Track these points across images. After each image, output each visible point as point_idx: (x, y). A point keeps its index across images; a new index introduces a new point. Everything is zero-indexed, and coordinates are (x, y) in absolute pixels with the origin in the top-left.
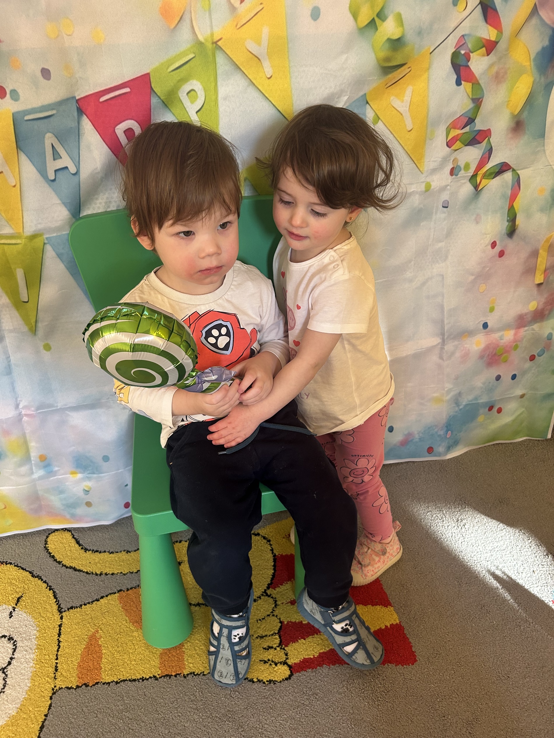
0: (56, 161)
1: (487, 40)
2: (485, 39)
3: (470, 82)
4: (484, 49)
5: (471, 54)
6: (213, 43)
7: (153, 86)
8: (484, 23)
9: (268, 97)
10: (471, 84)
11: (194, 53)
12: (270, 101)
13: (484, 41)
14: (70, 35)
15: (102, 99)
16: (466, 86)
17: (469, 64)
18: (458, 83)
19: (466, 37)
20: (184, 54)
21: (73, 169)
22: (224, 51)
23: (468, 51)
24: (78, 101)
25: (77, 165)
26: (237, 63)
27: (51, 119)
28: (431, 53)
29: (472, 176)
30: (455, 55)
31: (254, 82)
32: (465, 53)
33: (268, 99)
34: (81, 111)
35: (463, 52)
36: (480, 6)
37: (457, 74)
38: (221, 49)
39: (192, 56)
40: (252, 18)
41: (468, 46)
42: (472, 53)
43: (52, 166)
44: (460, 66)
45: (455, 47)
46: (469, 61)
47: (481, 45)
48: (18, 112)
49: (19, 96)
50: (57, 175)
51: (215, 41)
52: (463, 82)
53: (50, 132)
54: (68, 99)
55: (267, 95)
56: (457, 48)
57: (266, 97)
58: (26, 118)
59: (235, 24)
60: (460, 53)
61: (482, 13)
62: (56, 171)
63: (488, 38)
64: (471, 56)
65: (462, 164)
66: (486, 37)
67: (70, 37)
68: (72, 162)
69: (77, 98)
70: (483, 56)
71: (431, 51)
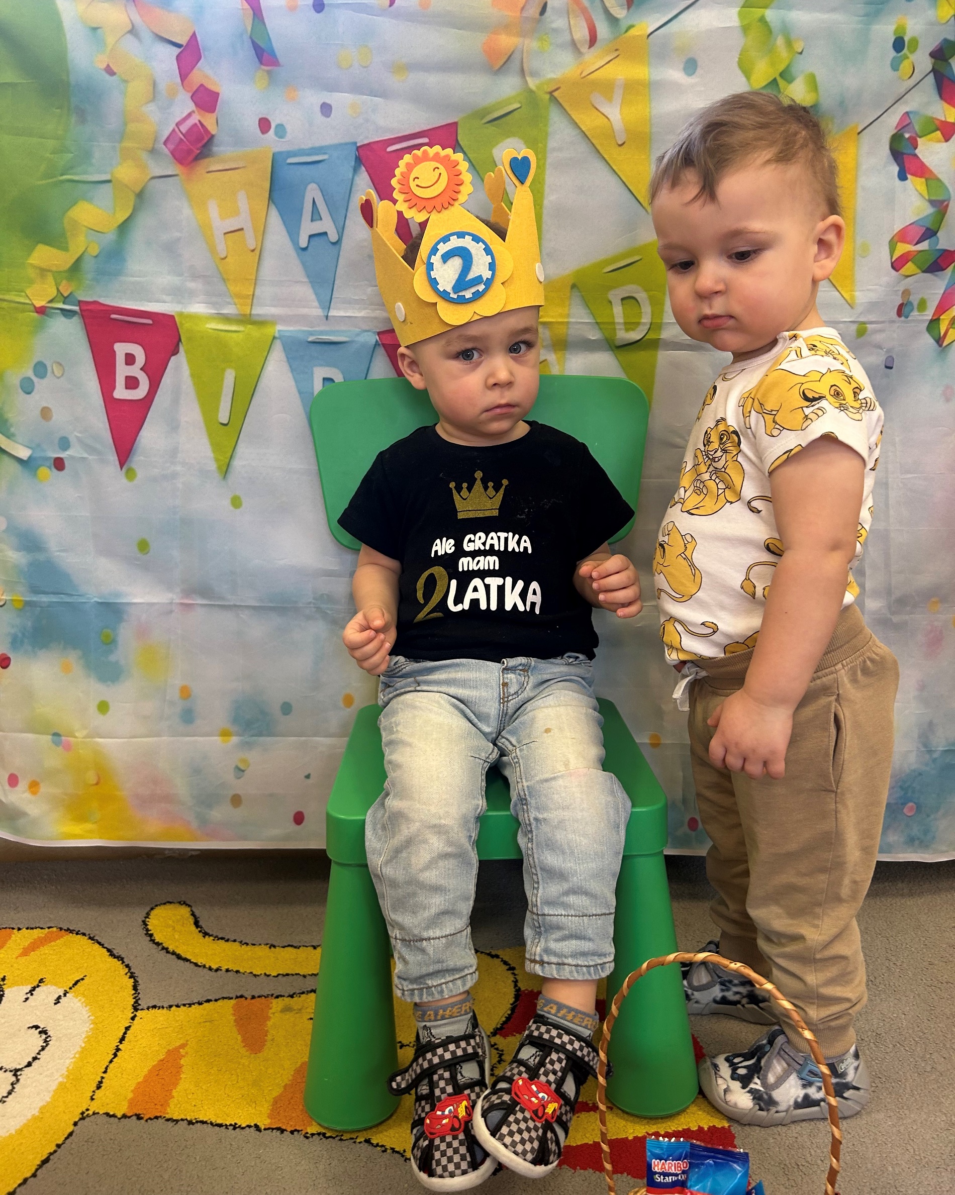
0: (314, 223)
1: (942, 121)
2: (938, 120)
3: (921, 177)
4: (938, 133)
5: (919, 139)
6: (547, 93)
7: (459, 138)
8: (937, 98)
9: (616, 170)
10: (923, 180)
11: (520, 102)
12: (619, 176)
13: (937, 122)
14: (365, 67)
15: (390, 149)
16: (915, 184)
17: (917, 151)
18: (902, 177)
19: (911, 116)
20: (508, 101)
21: (333, 236)
22: (561, 104)
23: (914, 135)
24: (358, 148)
25: (340, 230)
26: (577, 121)
27: (320, 165)
28: (859, 133)
29: (931, 321)
30: (896, 139)
31: (599, 147)
32: (909, 138)
33: (617, 174)
34: (359, 160)
35: (907, 135)
36: (932, 75)
37: (898, 165)
38: (558, 101)
39: (519, 105)
40: (603, 66)
41: (914, 128)
42: (920, 137)
43: (308, 228)
44: (903, 154)
45: (896, 128)
46: (916, 148)
47: (933, 127)
48: (280, 153)
49: (286, 132)
50: (312, 243)
51: (549, 90)
52: (909, 176)
53: (314, 182)
54: (346, 144)
55: (614, 168)
56: (900, 128)
57: (614, 171)
58: (290, 161)
59: (579, 71)
60: (902, 136)
61: (935, 84)
62: (311, 236)
63: (943, 119)
64: (919, 143)
65: (915, 299)
66: (939, 118)
67: (365, 69)
68: (334, 227)
69: (358, 145)
70: (940, 141)
71: (859, 130)
